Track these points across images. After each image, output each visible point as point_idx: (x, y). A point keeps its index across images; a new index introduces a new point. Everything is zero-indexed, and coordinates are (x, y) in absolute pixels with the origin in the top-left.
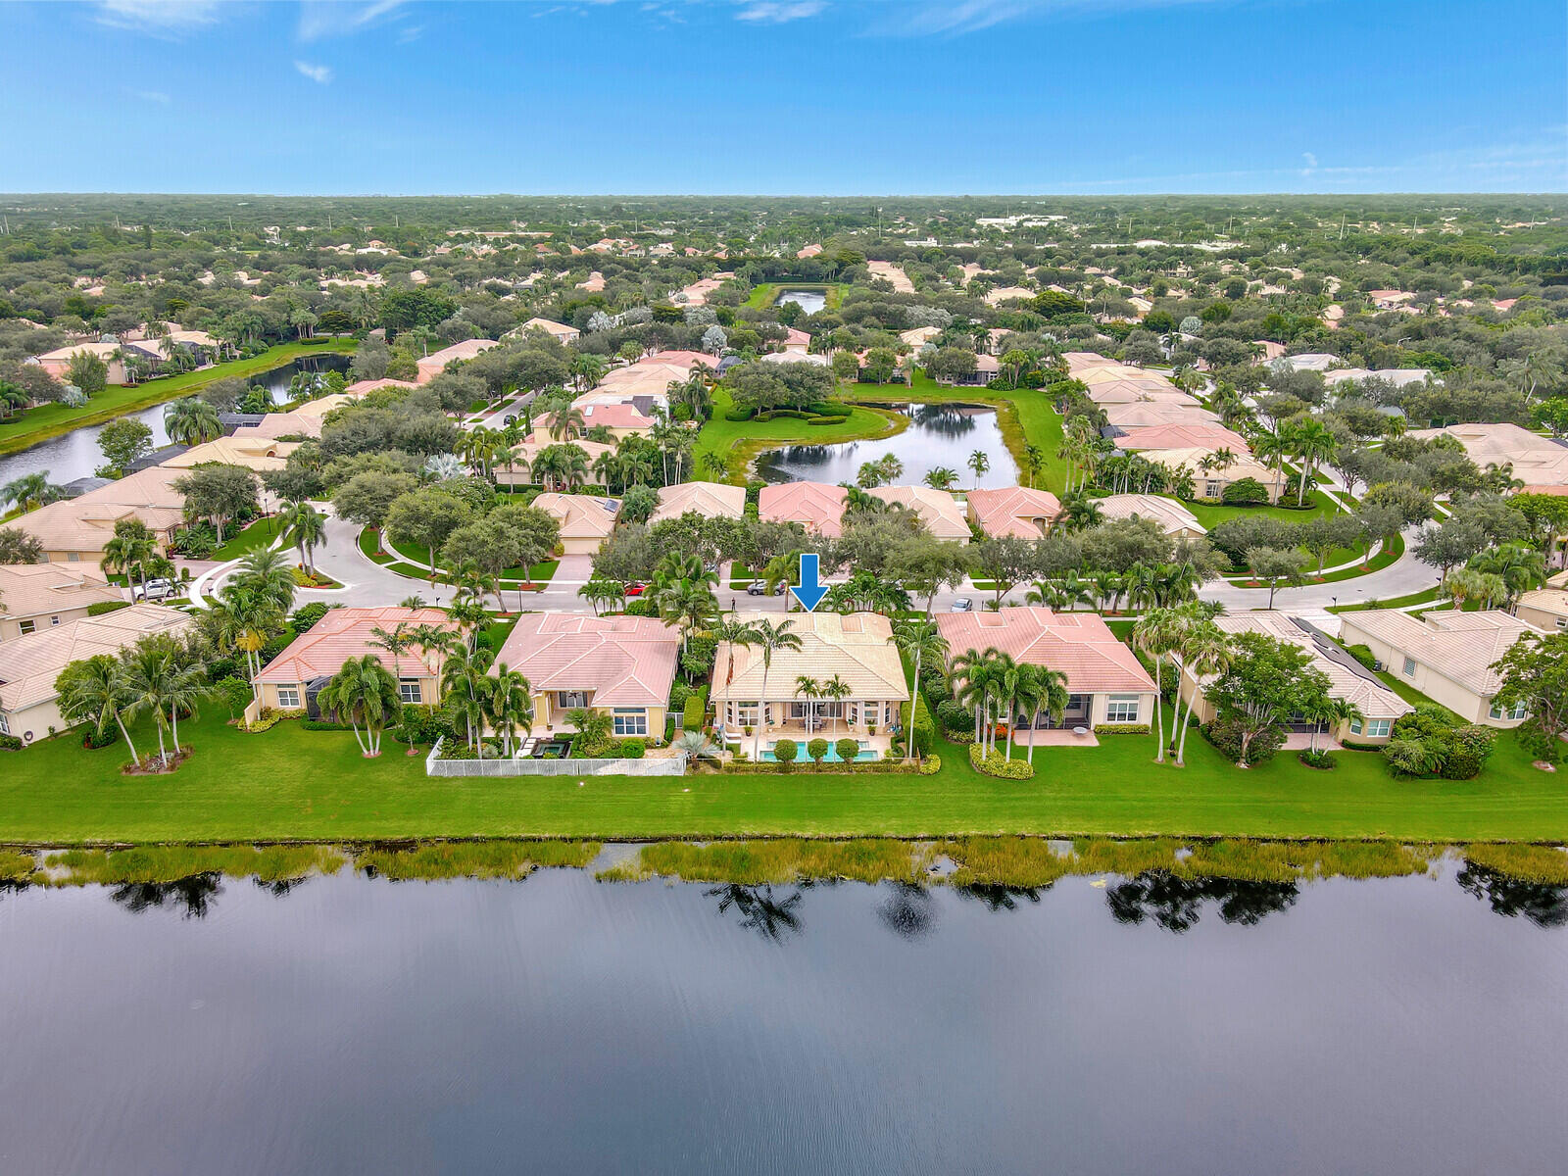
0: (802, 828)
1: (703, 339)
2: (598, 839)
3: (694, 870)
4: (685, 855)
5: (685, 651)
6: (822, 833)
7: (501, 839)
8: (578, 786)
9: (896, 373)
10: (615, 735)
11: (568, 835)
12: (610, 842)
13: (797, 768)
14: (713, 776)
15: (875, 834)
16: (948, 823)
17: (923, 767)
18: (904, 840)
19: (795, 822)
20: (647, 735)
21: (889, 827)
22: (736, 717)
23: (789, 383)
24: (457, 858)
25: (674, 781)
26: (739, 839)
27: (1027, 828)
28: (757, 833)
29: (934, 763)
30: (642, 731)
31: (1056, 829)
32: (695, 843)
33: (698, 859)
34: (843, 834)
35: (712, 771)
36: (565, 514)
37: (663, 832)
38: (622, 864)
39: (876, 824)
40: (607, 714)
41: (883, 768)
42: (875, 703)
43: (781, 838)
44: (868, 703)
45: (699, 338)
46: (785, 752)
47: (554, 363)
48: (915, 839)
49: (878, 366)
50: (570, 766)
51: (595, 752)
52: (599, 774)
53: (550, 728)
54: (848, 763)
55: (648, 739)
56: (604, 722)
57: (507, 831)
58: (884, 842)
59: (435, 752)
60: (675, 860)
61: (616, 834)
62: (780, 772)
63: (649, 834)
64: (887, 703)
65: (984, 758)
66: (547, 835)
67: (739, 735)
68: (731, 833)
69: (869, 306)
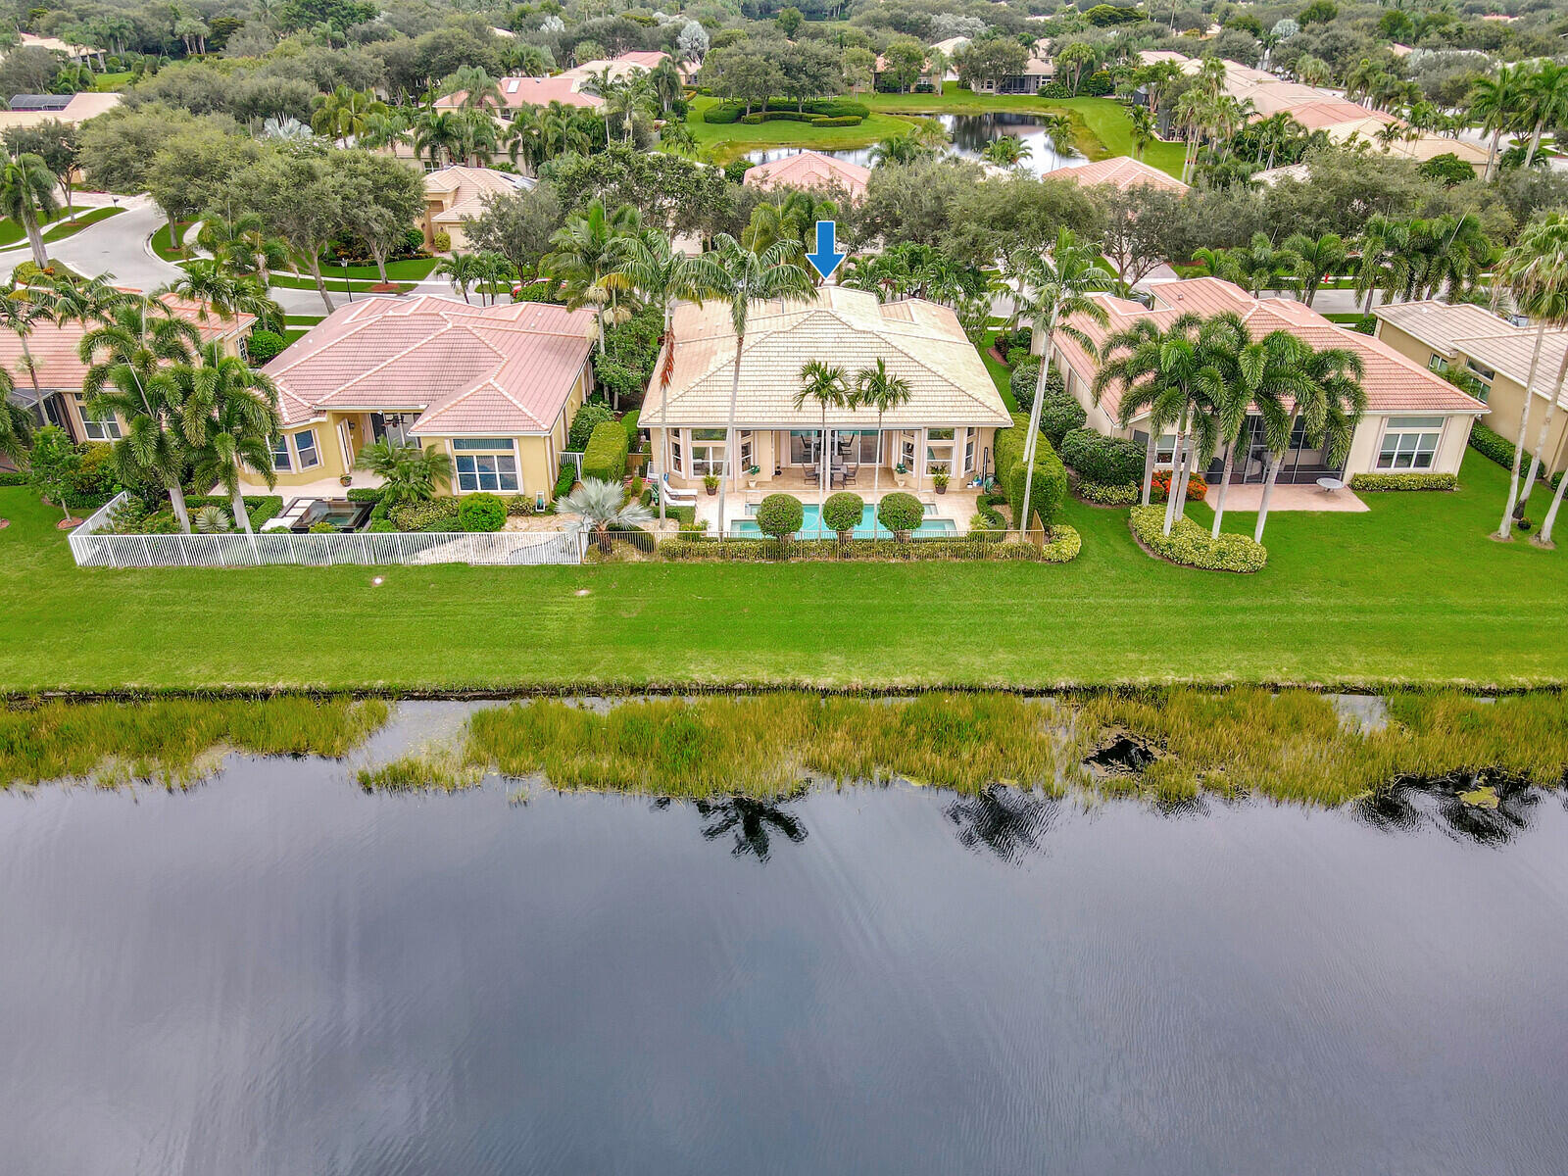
0: (817, 667)
1: (680, 39)
2: (386, 694)
3: (578, 764)
4: (563, 729)
5: (602, 349)
6: (857, 680)
7: (184, 694)
8: (369, 585)
9: (923, 81)
10: (457, 490)
11: (324, 684)
12: (413, 698)
13: (803, 549)
14: (639, 566)
15: (966, 683)
16: (1112, 658)
17: (1048, 549)
18: (1029, 693)
19: (798, 655)
20: (520, 491)
21: (995, 667)
22: (688, 459)
23: (787, 69)
24: (67, 739)
25: (561, 574)
26: (682, 691)
27: (1280, 668)
28: (720, 678)
29: (1070, 542)
30: (508, 484)
31: (1340, 671)
32: (588, 701)
33: (589, 738)
34: (900, 681)
35: (636, 557)
36: (452, 189)
37: (525, 678)
38: (424, 748)
39: (962, 660)
40: (438, 451)
41: (971, 551)
42: (949, 434)
43: (771, 689)
44: (935, 434)
45: (674, 39)
46: (779, 519)
47: (478, 47)
48: (1049, 692)
49: (902, 67)
50: (362, 547)
51: (417, 520)
52: (415, 562)
53: (346, 481)
54: (902, 541)
55: (520, 497)
56: (436, 466)
57: (198, 675)
58: (990, 700)
59: (99, 517)
60: (540, 740)
61: (422, 682)
62: (768, 557)
63: (495, 680)
64: (970, 431)
65: (1167, 532)
66: (281, 685)
67: (694, 492)
68: (664, 679)
69: (887, 15)
